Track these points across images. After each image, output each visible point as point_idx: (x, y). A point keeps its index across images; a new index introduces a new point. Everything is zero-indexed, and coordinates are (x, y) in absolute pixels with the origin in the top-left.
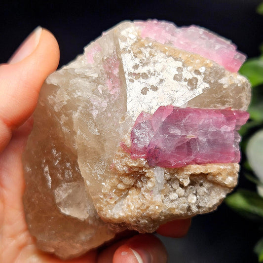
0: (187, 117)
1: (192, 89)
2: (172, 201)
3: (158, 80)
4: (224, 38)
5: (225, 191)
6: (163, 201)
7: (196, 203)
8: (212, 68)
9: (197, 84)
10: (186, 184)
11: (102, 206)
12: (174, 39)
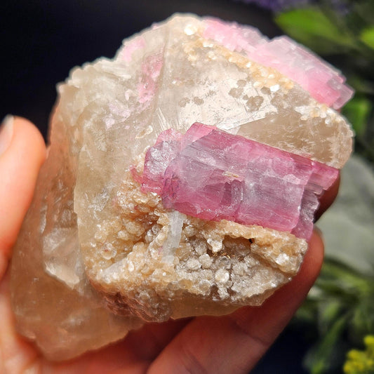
0: (233, 146)
1: (252, 111)
2: (190, 271)
3: (207, 91)
4: (330, 65)
5: (278, 277)
6: (175, 268)
7: (227, 284)
8: (291, 91)
9: (260, 106)
10: (215, 249)
11: (92, 260)
12: (251, 49)
